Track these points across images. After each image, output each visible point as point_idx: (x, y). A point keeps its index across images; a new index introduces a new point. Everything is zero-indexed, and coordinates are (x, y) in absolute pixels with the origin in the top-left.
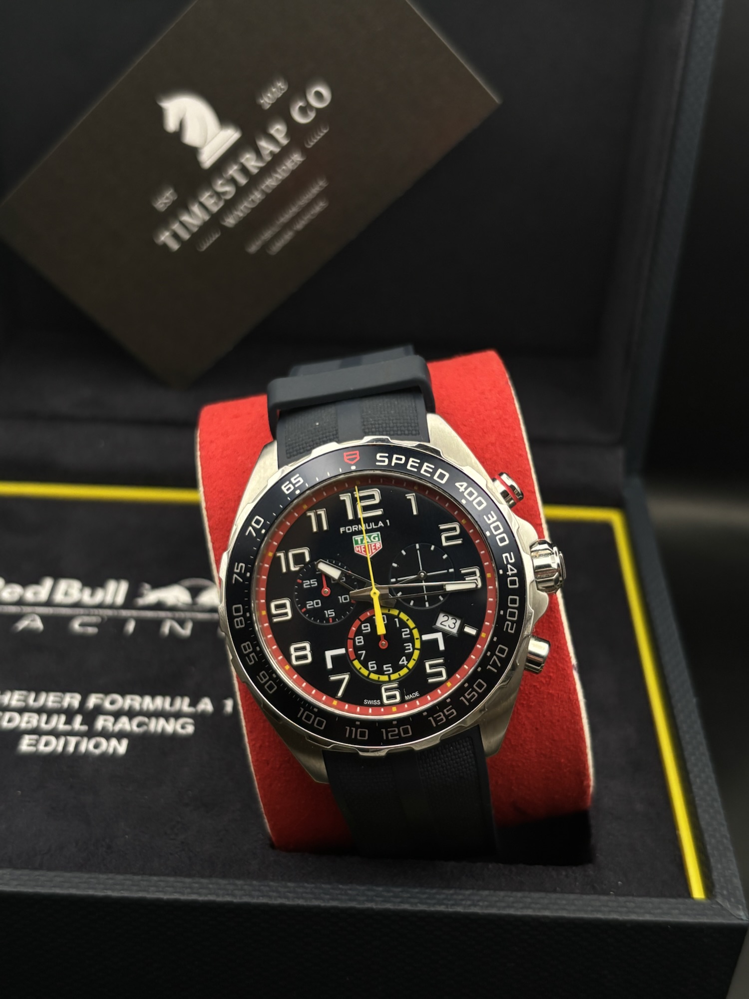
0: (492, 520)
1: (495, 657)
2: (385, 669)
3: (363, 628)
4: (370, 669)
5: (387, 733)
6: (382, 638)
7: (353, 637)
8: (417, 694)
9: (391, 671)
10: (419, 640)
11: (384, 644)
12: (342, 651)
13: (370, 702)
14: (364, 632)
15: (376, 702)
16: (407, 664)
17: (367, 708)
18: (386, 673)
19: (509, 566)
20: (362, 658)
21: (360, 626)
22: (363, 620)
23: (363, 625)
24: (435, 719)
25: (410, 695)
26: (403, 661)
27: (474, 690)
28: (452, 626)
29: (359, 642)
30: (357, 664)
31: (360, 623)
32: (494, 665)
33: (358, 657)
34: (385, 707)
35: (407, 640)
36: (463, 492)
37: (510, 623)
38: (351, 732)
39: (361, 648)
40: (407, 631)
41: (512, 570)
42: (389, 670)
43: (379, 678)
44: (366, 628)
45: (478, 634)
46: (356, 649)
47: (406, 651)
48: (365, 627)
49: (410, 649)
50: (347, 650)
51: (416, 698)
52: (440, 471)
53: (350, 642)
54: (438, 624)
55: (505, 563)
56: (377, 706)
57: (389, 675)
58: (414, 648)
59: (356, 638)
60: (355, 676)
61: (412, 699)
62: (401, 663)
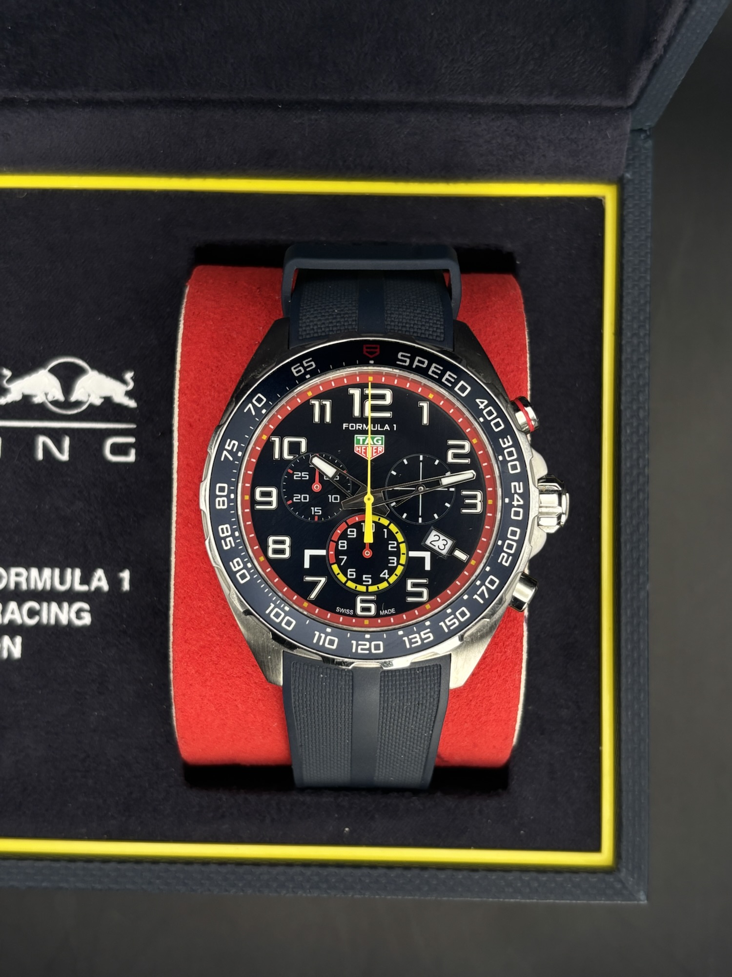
0: (507, 445)
1: (483, 588)
2: (364, 579)
3: (349, 533)
4: (349, 577)
5: (358, 645)
6: (367, 547)
7: (336, 540)
8: (393, 611)
9: (370, 583)
10: (405, 556)
11: (367, 554)
12: (323, 552)
13: (343, 610)
14: (349, 537)
15: (348, 611)
16: (388, 578)
17: (339, 615)
18: (364, 583)
19: (516, 496)
20: (342, 564)
21: (346, 530)
22: (350, 524)
23: (349, 530)
24: (410, 640)
25: (386, 611)
26: (385, 574)
27: (456, 617)
28: (442, 547)
29: (341, 547)
30: (335, 568)
31: (347, 526)
32: (482, 595)
33: (338, 562)
34: (357, 618)
35: (393, 554)
36: (482, 410)
37: (506, 555)
38: (320, 637)
39: (343, 553)
40: (394, 544)
41: (518, 501)
42: (368, 581)
43: (356, 587)
44: (353, 534)
45: (469, 560)
46: (338, 553)
47: (389, 565)
48: (351, 531)
49: (393, 563)
50: (328, 552)
51: (392, 615)
52: (462, 382)
53: (333, 545)
54: (428, 542)
55: (513, 492)
56: (349, 615)
57: (367, 586)
58: (398, 563)
59: (340, 542)
60: (332, 581)
61: (387, 615)
62: (381, 576)
